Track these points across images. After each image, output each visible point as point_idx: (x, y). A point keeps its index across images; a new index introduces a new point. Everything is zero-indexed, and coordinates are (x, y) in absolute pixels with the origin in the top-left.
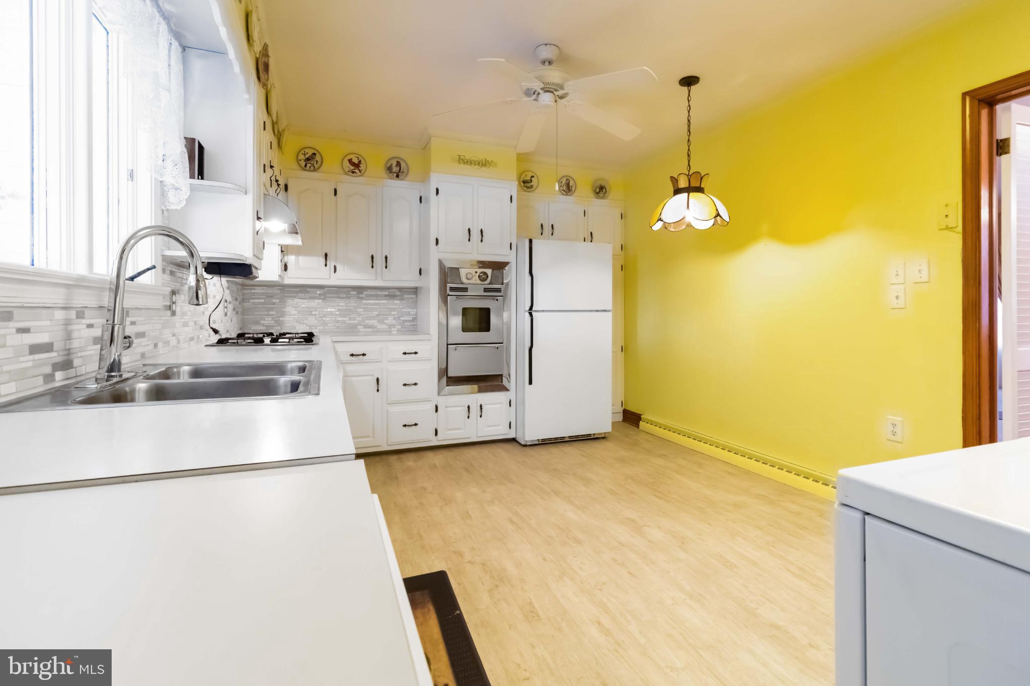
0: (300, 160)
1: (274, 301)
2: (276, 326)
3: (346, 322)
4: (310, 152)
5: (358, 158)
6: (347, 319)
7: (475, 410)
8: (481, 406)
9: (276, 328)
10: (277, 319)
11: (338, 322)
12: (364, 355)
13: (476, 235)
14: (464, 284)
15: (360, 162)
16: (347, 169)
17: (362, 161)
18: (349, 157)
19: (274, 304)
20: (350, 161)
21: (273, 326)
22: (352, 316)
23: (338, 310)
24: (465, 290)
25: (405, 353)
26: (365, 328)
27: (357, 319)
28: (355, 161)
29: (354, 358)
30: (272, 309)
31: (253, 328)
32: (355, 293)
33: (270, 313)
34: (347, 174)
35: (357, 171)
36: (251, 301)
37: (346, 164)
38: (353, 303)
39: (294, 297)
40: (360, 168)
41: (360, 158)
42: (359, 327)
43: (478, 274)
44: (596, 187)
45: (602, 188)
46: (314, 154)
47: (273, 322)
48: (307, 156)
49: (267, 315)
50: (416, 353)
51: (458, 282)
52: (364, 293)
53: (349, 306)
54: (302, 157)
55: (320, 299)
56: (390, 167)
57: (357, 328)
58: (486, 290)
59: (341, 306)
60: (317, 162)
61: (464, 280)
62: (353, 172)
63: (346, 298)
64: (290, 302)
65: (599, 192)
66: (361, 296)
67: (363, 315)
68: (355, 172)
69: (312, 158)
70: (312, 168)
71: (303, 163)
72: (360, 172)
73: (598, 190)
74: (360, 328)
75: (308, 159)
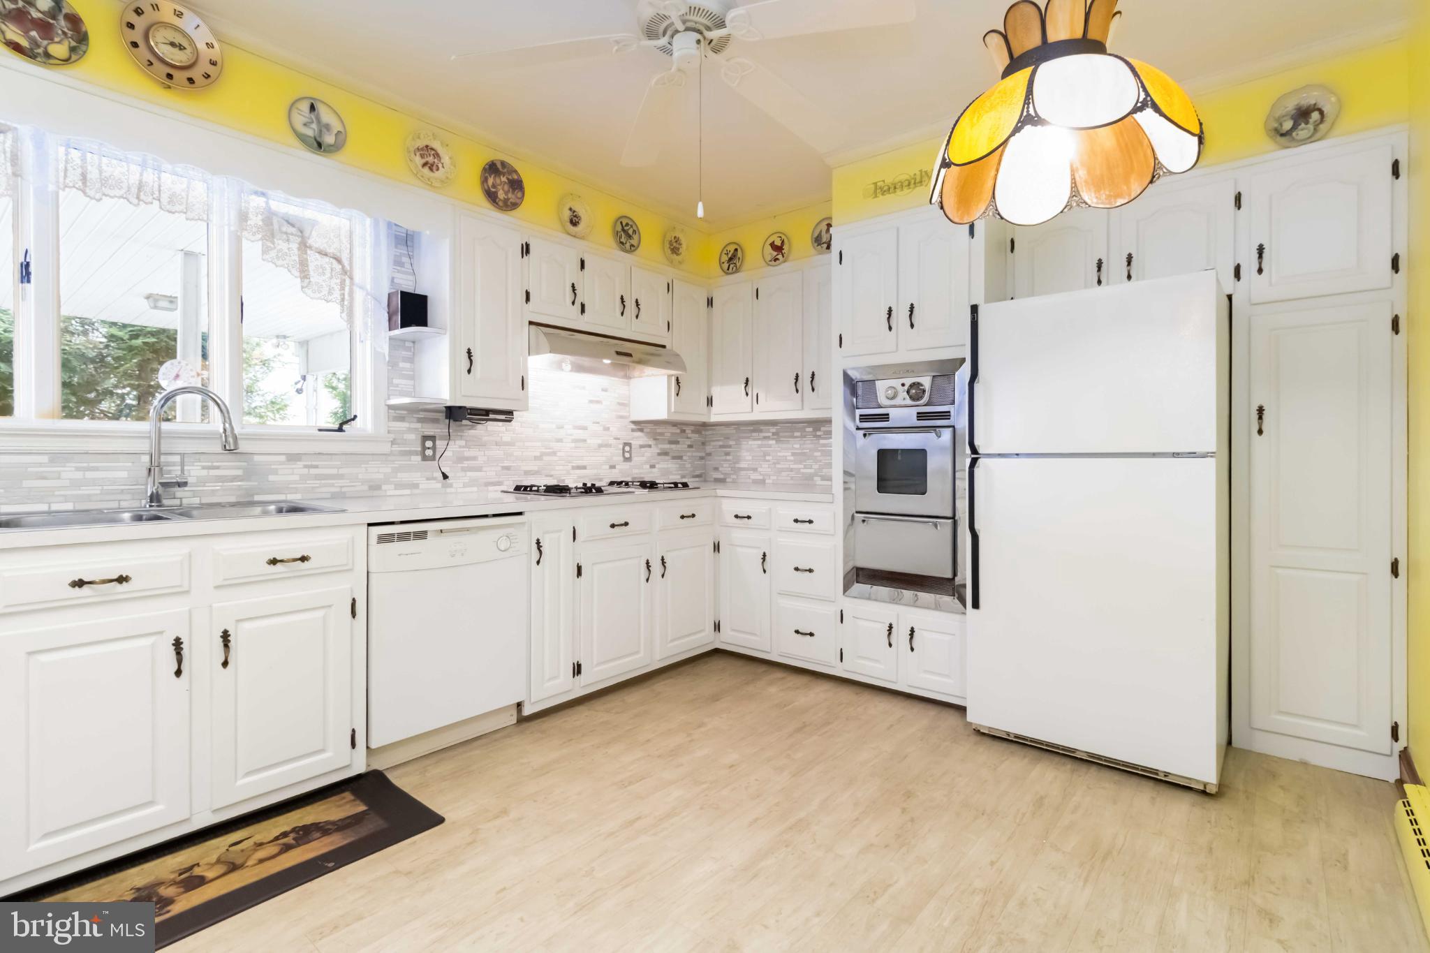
0: (723, 263)
1: (732, 443)
2: (733, 474)
3: (802, 470)
4: (732, 248)
5: (780, 237)
6: (802, 466)
7: (901, 635)
8: (912, 631)
9: (732, 476)
10: (732, 466)
11: (791, 470)
12: (749, 517)
13: (901, 316)
14: (882, 407)
15: (783, 242)
16: (768, 258)
17: (786, 241)
18: (770, 241)
19: (730, 446)
20: (773, 245)
21: (731, 474)
22: (809, 462)
23: (793, 454)
24: (885, 417)
25: (796, 521)
26: (822, 480)
27: (813, 467)
28: (778, 243)
29: (738, 521)
30: (727, 454)
32: (811, 429)
33: (728, 458)
34: (769, 265)
35: (780, 257)
36: (713, 443)
37: (768, 249)
38: (809, 444)
39: (748, 438)
40: (783, 251)
41: (783, 237)
42: (816, 478)
43: (906, 388)
44: (1280, 121)
45: (1302, 114)
46: (736, 250)
47: (730, 469)
48: (730, 256)
49: (726, 460)
50: (810, 522)
51: (874, 404)
52: (823, 429)
53: (804, 449)
54: (725, 258)
55: (773, 439)
56: (818, 237)
57: (813, 480)
58: (921, 416)
59: (797, 449)
60: (739, 259)
61: (882, 399)
62: (776, 260)
63: (802, 437)
64: (744, 442)
65: (1294, 127)
66: (818, 433)
67: (820, 461)
68: (778, 259)
69: (734, 256)
70: (735, 268)
71: (725, 266)
72: (783, 256)
73: (1288, 125)
74: (818, 480)
75: (730, 259)
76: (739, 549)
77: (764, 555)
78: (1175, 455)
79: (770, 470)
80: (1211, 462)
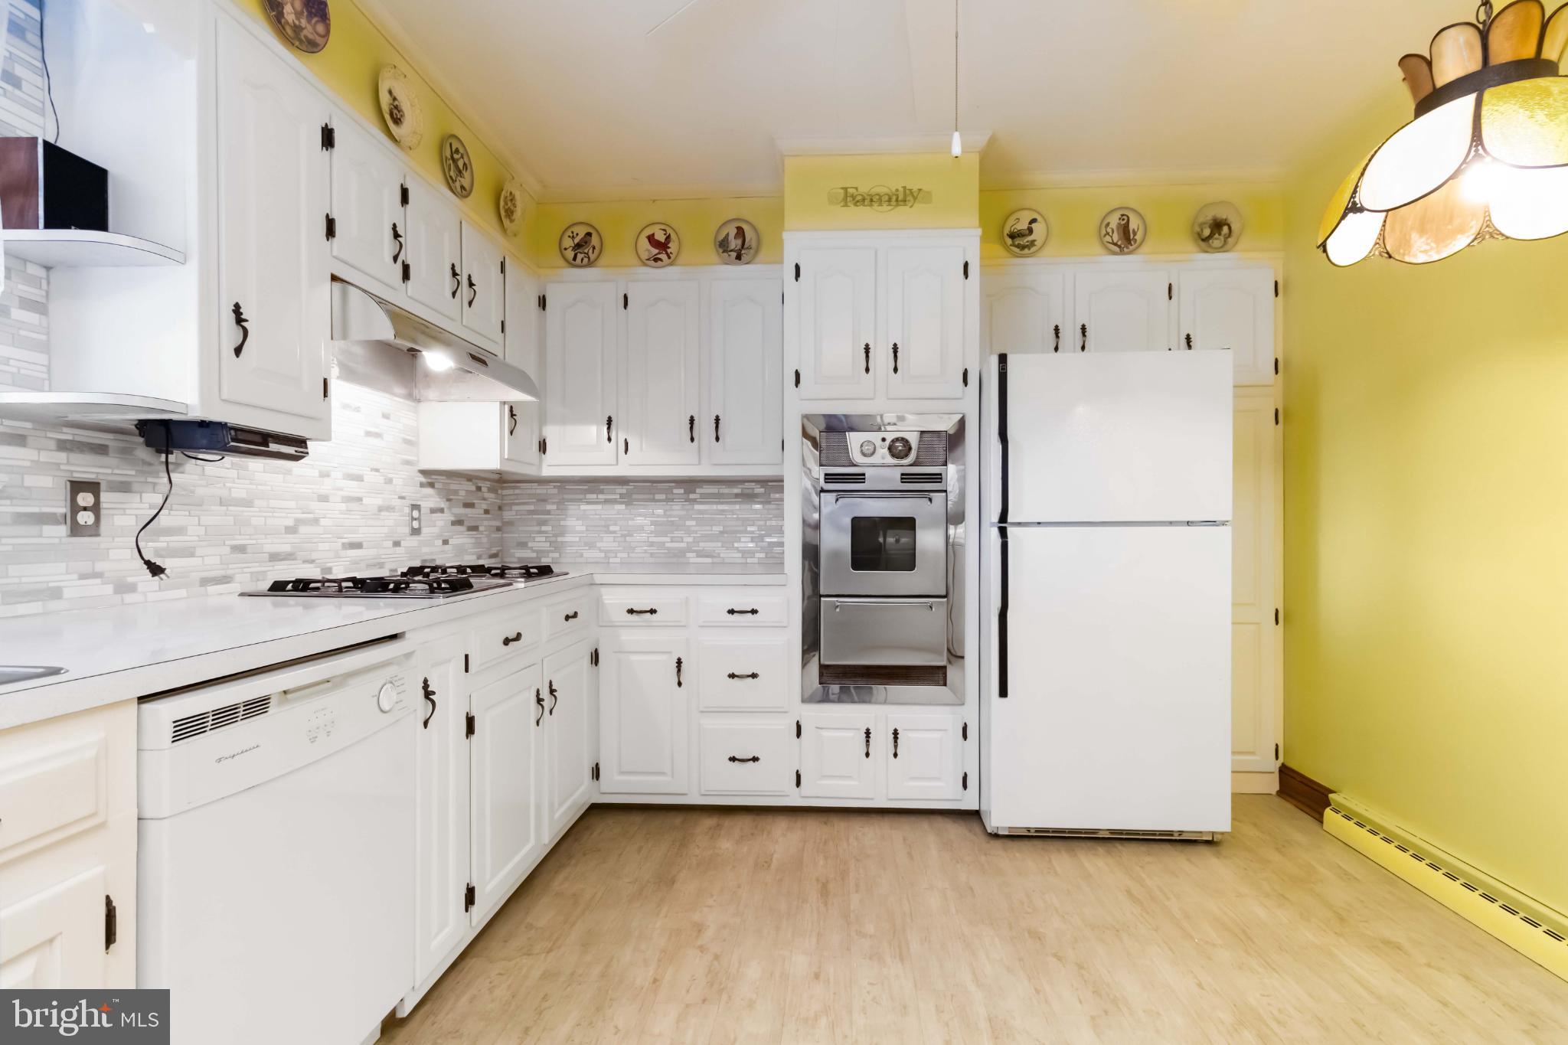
0: (566, 249)
1: (549, 507)
2: (552, 552)
3: (667, 545)
4: (581, 232)
5: (664, 230)
6: (668, 539)
7: (882, 742)
8: (896, 733)
9: (551, 555)
10: (553, 539)
11: (652, 544)
12: (653, 611)
13: (882, 358)
14: (855, 465)
15: (668, 238)
16: (644, 256)
17: (673, 236)
18: (648, 232)
19: (548, 512)
20: (651, 239)
21: (549, 552)
22: (677, 534)
23: (653, 523)
24: (860, 478)
25: (731, 612)
26: (698, 556)
27: (685, 540)
28: (660, 237)
29: (634, 617)
30: (544, 523)
31: (517, 555)
32: (682, 491)
33: (544, 528)
34: (646, 265)
35: (663, 256)
36: (515, 508)
37: (644, 243)
38: (677, 509)
39: (580, 500)
40: (669, 251)
41: (669, 231)
42: (689, 555)
43: (887, 443)
44: (1202, 226)
45: (1217, 225)
46: (589, 234)
47: (548, 544)
48: (577, 240)
49: (540, 532)
50: (754, 612)
51: (846, 463)
52: (698, 491)
53: (670, 516)
54: (568, 243)
55: (621, 503)
56: (723, 241)
57: (685, 556)
58: (906, 478)
59: (658, 516)
60: (594, 248)
61: (856, 456)
62: (656, 260)
63: (667, 500)
64: (572, 508)
65: (1211, 236)
66: (692, 496)
67: (696, 532)
68: (660, 260)
69: (586, 243)
70: (586, 260)
71: (570, 254)
72: (669, 258)
73: (1207, 232)
74: (692, 557)
75: (578, 246)
76: (634, 658)
77: (679, 662)
78: (1188, 523)
79: (616, 544)
80: (1226, 531)
